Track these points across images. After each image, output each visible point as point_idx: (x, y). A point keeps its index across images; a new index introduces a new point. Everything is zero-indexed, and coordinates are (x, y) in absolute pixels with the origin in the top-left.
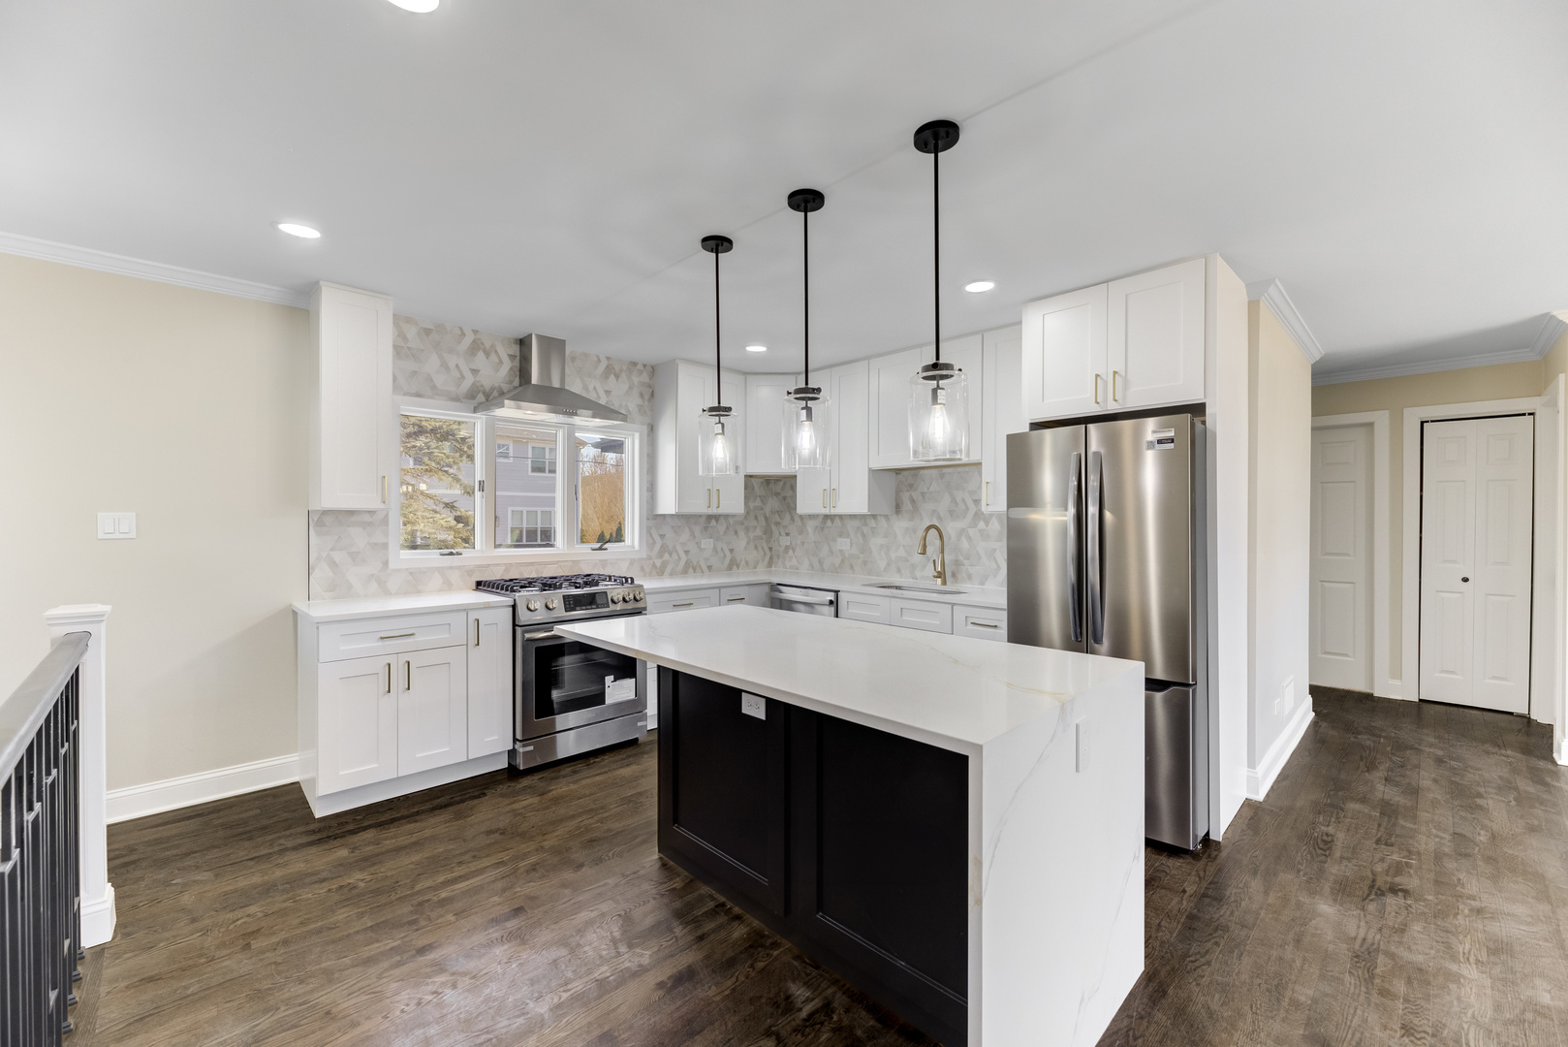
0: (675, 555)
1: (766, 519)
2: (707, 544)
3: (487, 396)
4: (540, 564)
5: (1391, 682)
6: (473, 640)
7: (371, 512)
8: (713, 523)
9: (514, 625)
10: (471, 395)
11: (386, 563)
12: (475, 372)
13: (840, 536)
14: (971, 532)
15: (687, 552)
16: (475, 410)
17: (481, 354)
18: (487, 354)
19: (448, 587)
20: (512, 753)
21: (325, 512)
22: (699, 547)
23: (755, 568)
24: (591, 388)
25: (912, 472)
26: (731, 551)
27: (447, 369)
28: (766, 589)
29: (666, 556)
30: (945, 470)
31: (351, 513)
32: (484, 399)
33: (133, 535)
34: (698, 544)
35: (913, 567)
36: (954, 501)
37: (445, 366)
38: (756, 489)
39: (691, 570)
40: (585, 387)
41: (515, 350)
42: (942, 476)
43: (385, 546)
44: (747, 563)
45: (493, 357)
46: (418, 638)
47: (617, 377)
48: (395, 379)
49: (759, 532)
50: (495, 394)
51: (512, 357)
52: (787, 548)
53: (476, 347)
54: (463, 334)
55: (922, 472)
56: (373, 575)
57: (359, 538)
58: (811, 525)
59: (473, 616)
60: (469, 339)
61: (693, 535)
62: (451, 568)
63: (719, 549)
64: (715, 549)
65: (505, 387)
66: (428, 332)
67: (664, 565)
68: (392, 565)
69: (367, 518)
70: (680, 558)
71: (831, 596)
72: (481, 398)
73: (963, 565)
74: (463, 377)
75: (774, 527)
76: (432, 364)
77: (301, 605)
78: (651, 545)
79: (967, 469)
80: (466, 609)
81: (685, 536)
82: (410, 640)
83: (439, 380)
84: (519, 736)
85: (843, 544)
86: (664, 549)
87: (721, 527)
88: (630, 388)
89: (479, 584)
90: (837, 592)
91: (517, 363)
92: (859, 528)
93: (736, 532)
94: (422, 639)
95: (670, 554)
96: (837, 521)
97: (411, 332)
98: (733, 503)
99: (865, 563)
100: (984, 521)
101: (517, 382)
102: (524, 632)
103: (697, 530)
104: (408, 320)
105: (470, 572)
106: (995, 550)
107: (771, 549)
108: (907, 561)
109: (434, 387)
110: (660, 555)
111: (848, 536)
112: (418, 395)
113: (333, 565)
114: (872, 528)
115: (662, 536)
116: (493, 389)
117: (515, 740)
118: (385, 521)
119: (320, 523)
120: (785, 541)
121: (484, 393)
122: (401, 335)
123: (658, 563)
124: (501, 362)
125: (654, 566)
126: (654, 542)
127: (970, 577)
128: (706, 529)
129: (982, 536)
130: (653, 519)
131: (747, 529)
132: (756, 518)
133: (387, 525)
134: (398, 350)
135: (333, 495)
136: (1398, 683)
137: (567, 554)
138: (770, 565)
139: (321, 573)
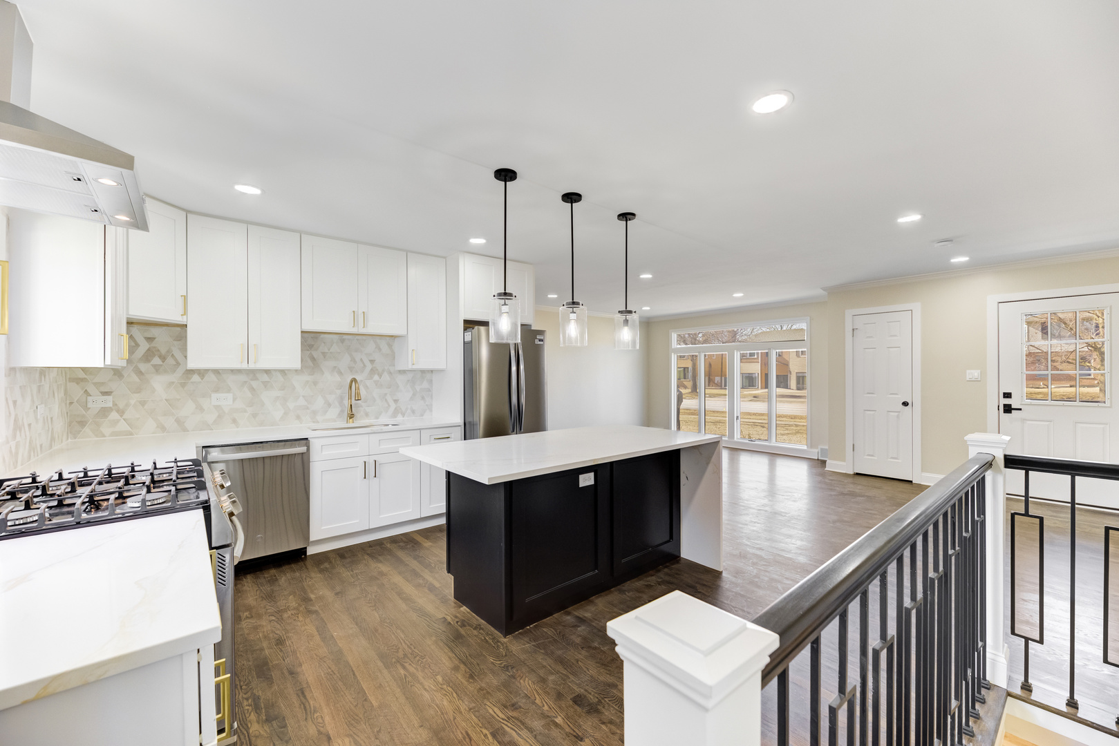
13: (216, 391)
14: (368, 383)
25: (312, 335)
30: (345, 337)
35: (314, 413)
36: (354, 360)
42: (342, 341)
55: (322, 336)
73: (362, 406)
79: (364, 337)
85: (220, 399)
92: (245, 382)
96: (210, 376)
100: (378, 374)
106: (386, 394)
108: (308, 408)
111: (229, 391)
114: (263, 382)
127: (367, 415)
129: (376, 385)
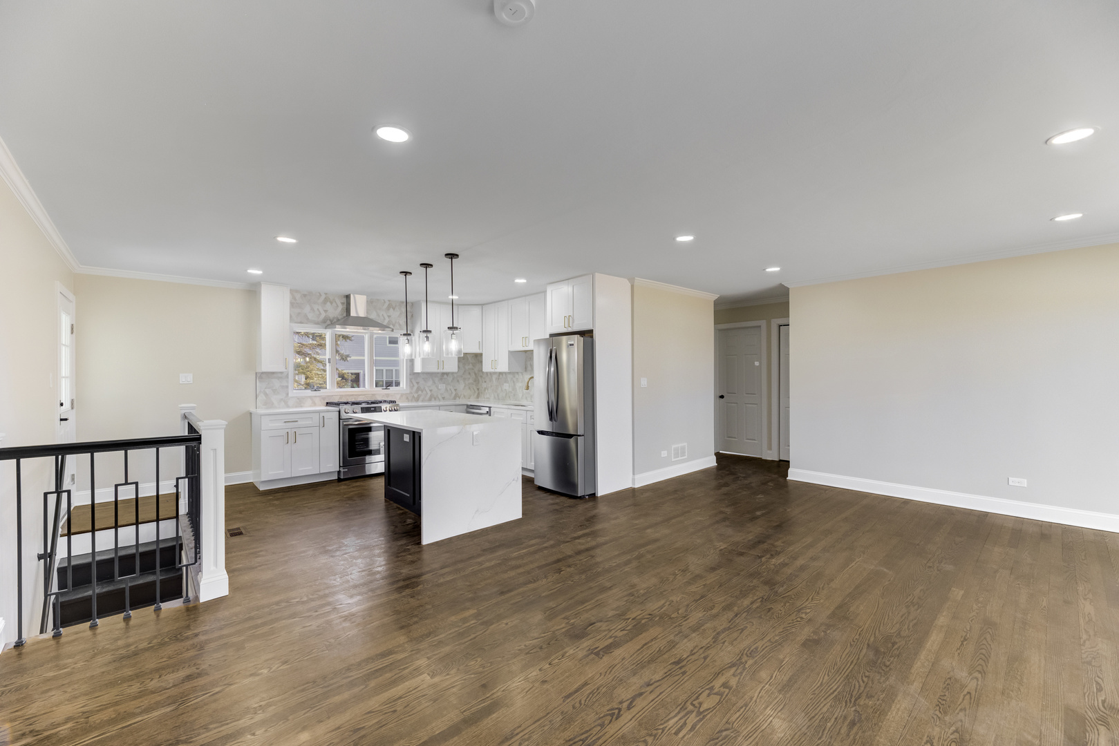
0: (424, 392)
1: (475, 374)
2: (442, 387)
3: (331, 321)
4: (356, 395)
5: (769, 452)
6: (322, 425)
7: (282, 373)
8: (445, 376)
9: (340, 419)
10: (324, 321)
11: (288, 394)
12: (326, 311)
13: (505, 382)
15: (431, 391)
16: (326, 328)
17: (328, 304)
18: (331, 303)
19: (314, 404)
20: (339, 472)
21: (262, 373)
22: (438, 388)
23: (469, 398)
24: (381, 315)
26: (455, 390)
27: (314, 310)
28: (465, 407)
29: (420, 393)
31: (273, 373)
32: (330, 323)
33: (191, 382)
34: (437, 387)
37: (313, 310)
38: (470, 359)
39: (433, 399)
40: (378, 315)
41: (344, 300)
43: (287, 387)
44: (464, 396)
45: (334, 304)
46: (299, 423)
47: (394, 309)
48: (291, 317)
49: (471, 381)
50: (335, 320)
51: (343, 303)
52: (485, 389)
53: (326, 300)
54: (321, 295)
56: (282, 399)
57: (276, 383)
58: (494, 377)
59: (322, 415)
60: (323, 297)
61: (434, 382)
62: (316, 396)
63: (448, 389)
64: (446, 389)
65: (340, 317)
66: (305, 295)
67: (419, 396)
68: (290, 395)
69: (280, 375)
70: (427, 393)
71: (487, 409)
72: (329, 322)
74: (320, 314)
75: (480, 378)
76: (307, 309)
77: (253, 410)
78: (412, 387)
80: (319, 412)
81: (430, 383)
82: (296, 423)
83: (310, 316)
84: (341, 465)
85: (506, 386)
86: (418, 389)
87: (450, 379)
88: (401, 314)
89: (327, 403)
90: (490, 407)
91: (345, 306)
92: (509, 378)
93: (458, 381)
94: (301, 423)
95: (422, 391)
96: (504, 375)
97: (298, 296)
98: (452, 367)
99: (514, 395)
101: (345, 315)
102: (343, 422)
103: (436, 380)
104: (297, 291)
105: (324, 399)
107: (478, 389)
109: (308, 319)
110: (417, 391)
112: (301, 323)
113: (266, 394)
114: (512, 379)
115: (418, 383)
116: (334, 318)
117: (340, 466)
118: (287, 376)
119: (261, 378)
120: (484, 385)
121: (330, 320)
122: (294, 298)
123: (416, 395)
124: (338, 306)
125: (413, 397)
126: (414, 386)
128: (441, 379)
130: (413, 375)
131: (465, 379)
132: (470, 373)
133: (288, 378)
134: (292, 305)
135: (266, 366)
136: (771, 452)
137: (368, 390)
138: (478, 397)
139: (261, 397)
